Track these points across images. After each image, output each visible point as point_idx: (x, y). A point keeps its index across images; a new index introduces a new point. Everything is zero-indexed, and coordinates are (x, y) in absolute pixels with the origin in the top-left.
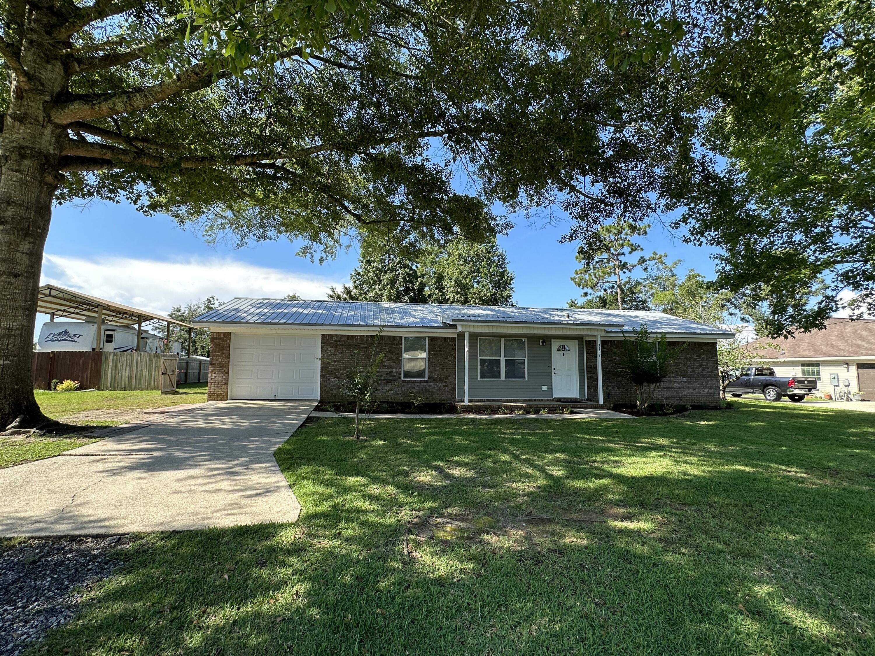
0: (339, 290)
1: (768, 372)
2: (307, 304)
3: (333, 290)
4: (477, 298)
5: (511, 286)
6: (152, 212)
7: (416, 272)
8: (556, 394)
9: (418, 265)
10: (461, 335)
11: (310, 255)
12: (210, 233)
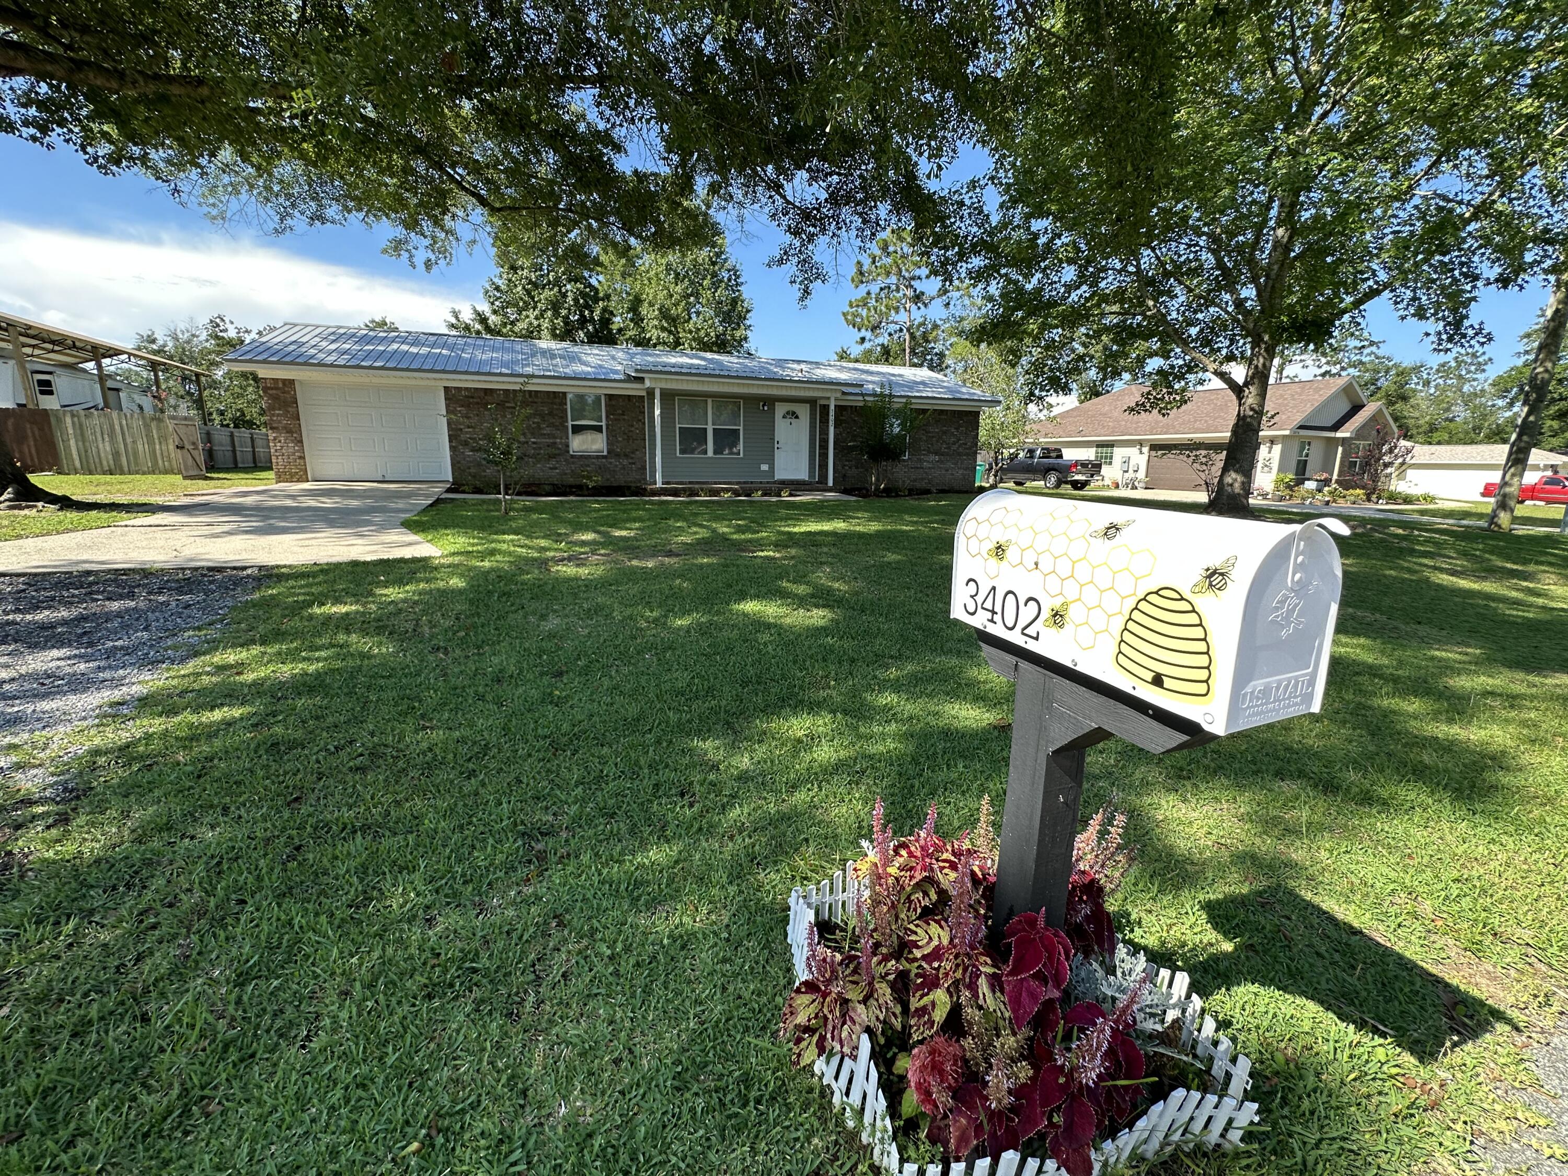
0: (467, 316)
1: (1053, 454)
2: (415, 339)
3: (456, 314)
4: (694, 339)
5: (748, 322)
6: (114, 168)
7: (597, 290)
8: (779, 475)
9: (601, 278)
10: (651, 393)
11: (406, 255)
12: (211, 201)
